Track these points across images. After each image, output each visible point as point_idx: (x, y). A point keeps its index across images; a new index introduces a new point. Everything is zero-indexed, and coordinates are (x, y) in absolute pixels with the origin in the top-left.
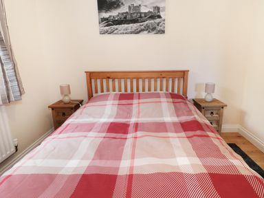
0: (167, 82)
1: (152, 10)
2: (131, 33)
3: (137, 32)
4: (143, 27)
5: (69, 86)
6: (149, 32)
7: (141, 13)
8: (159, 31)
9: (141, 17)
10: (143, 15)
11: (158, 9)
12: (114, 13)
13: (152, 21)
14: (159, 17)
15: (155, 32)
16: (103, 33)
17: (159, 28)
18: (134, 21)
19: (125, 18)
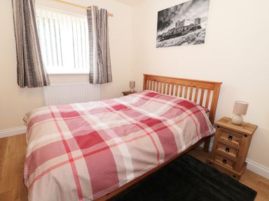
0: (197, 91)
1: (193, 23)
2: (175, 45)
3: (179, 44)
4: (184, 39)
5: (135, 82)
6: (189, 43)
7: (184, 27)
8: (198, 41)
9: (184, 30)
10: (185, 29)
11: (199, 20)
12: (166, 31)
13: (193, 33)
14: (199, 27)
15: (194, 42)
16: (158, 46)
17: (198, 39)
18: (179, 35)
19: (173, 33)
